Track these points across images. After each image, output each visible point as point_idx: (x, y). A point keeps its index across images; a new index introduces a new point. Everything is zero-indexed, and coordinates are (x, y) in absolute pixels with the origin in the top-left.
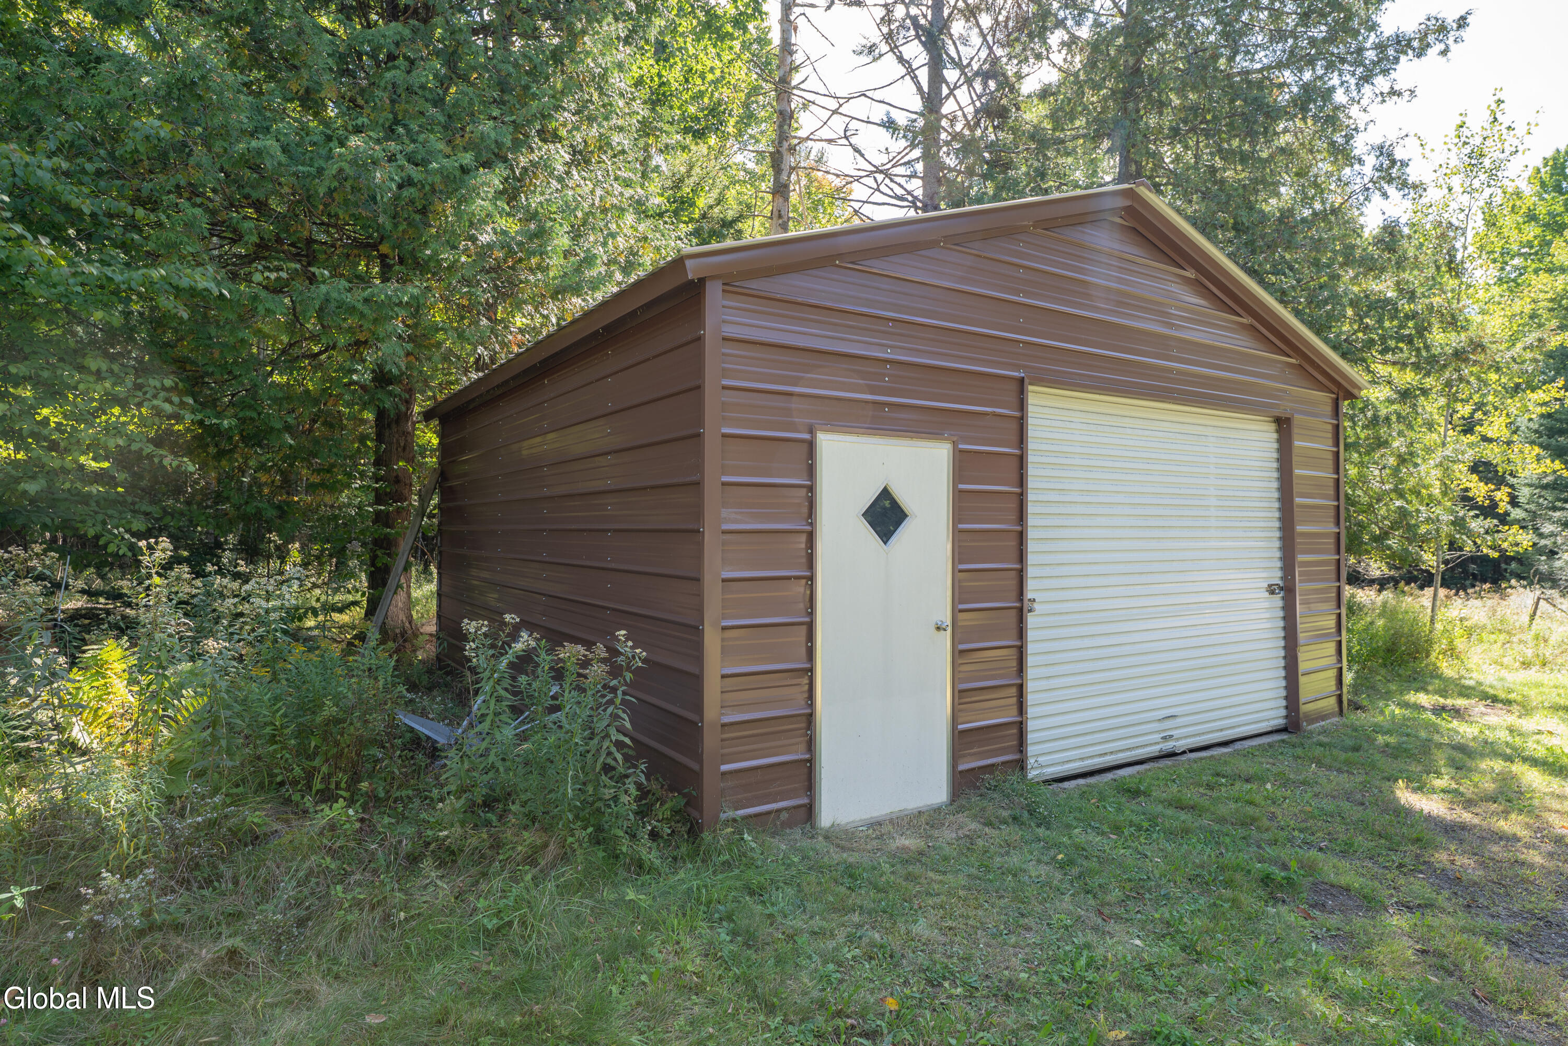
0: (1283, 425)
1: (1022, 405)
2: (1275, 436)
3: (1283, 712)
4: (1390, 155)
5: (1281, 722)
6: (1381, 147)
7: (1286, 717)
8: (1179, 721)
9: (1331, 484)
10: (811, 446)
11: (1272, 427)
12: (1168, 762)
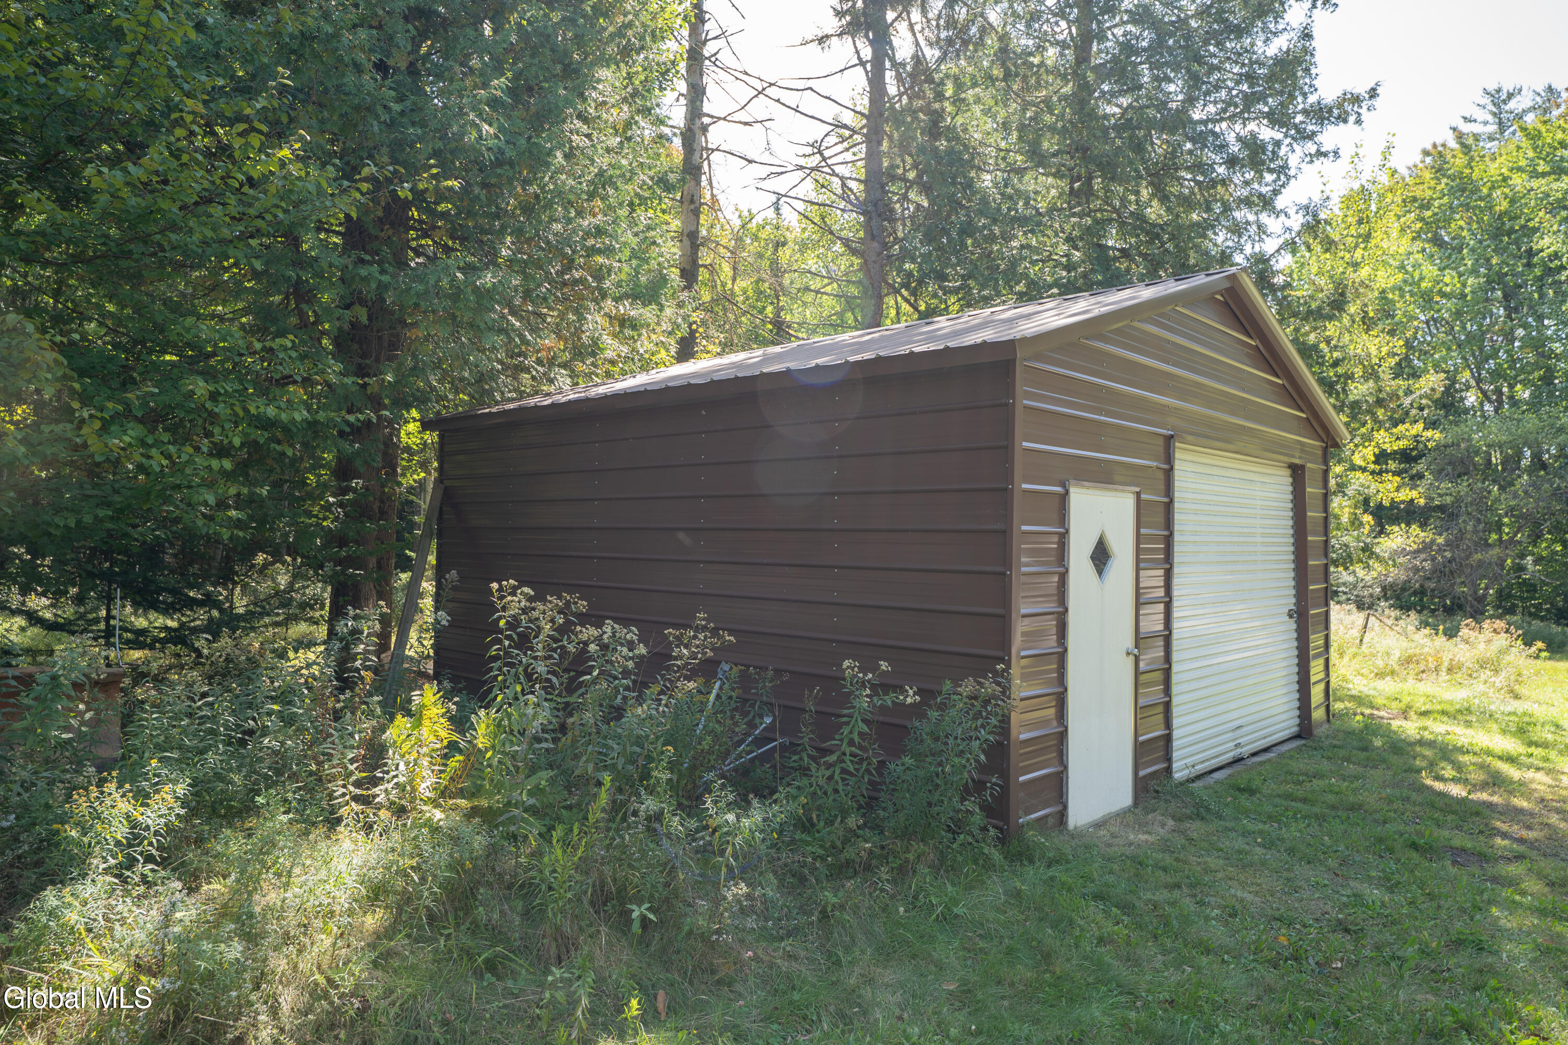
0: (1297, 472)
1: (1169, 459)
2: (1290, 480)
3: (1297, 721)
4: (1315, 216)
5: (1296, 729)
6: (1307, 208)
7: (1299, 725)
8: (1244, 729)
9: (1321, 521)
10: (1064, 498)
11: (1288, 472)
12: (1238, 767)
